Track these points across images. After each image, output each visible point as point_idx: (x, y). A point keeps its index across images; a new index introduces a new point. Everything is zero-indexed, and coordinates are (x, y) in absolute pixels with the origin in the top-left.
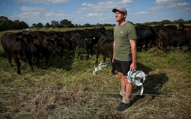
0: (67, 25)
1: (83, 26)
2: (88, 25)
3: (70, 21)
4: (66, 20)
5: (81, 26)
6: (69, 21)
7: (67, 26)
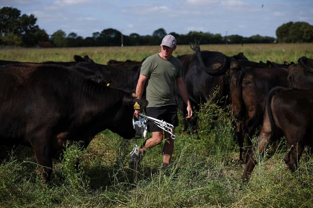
0: (16, 32)
1: (88, 38)
2: (113, 36)
3: (32, 16)
4: (10, 9)
5: (80, 38)
6: (25, 15)
7: (16, 37)
